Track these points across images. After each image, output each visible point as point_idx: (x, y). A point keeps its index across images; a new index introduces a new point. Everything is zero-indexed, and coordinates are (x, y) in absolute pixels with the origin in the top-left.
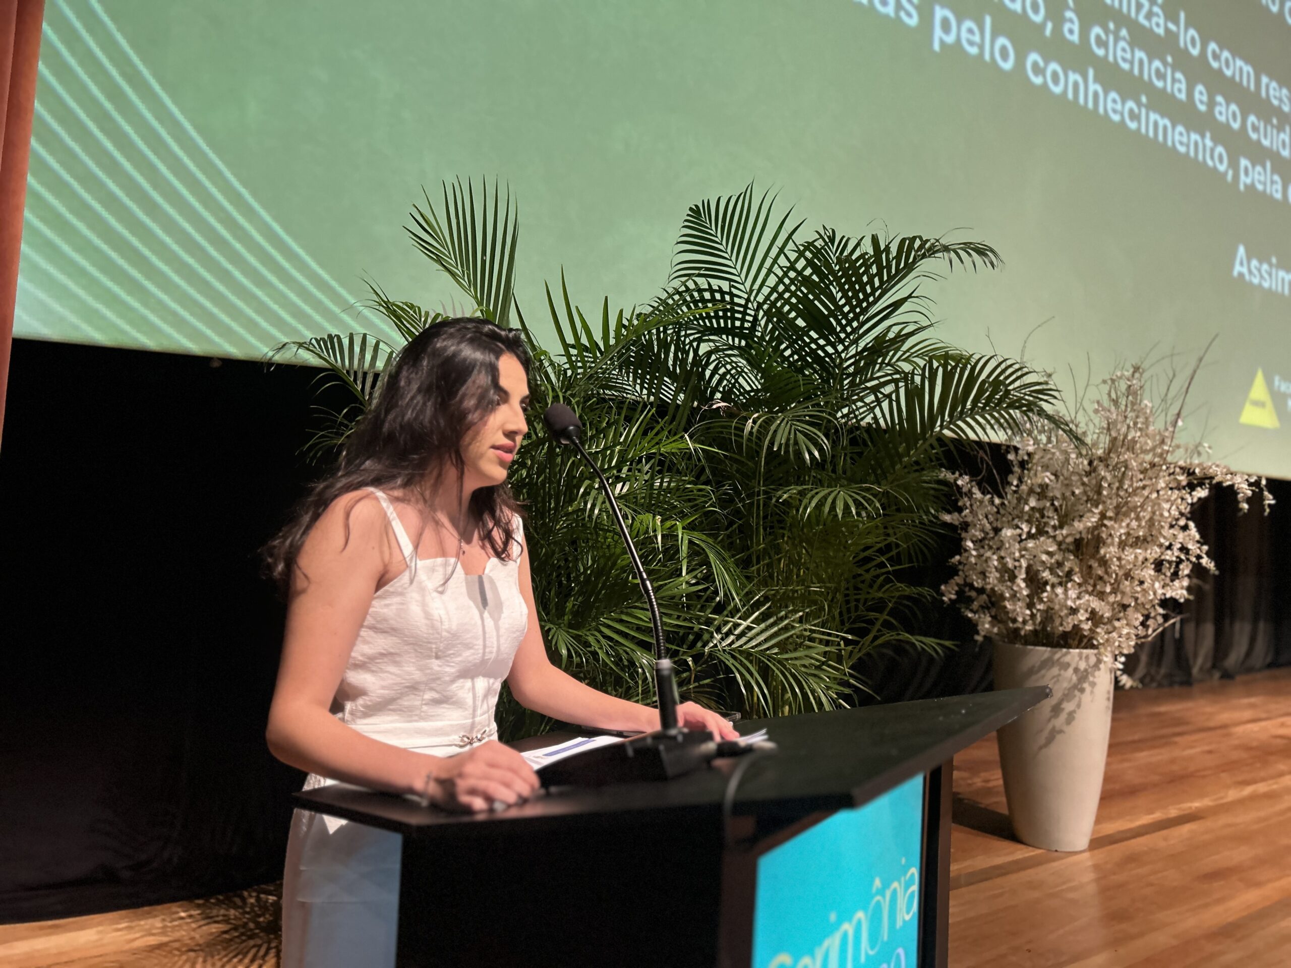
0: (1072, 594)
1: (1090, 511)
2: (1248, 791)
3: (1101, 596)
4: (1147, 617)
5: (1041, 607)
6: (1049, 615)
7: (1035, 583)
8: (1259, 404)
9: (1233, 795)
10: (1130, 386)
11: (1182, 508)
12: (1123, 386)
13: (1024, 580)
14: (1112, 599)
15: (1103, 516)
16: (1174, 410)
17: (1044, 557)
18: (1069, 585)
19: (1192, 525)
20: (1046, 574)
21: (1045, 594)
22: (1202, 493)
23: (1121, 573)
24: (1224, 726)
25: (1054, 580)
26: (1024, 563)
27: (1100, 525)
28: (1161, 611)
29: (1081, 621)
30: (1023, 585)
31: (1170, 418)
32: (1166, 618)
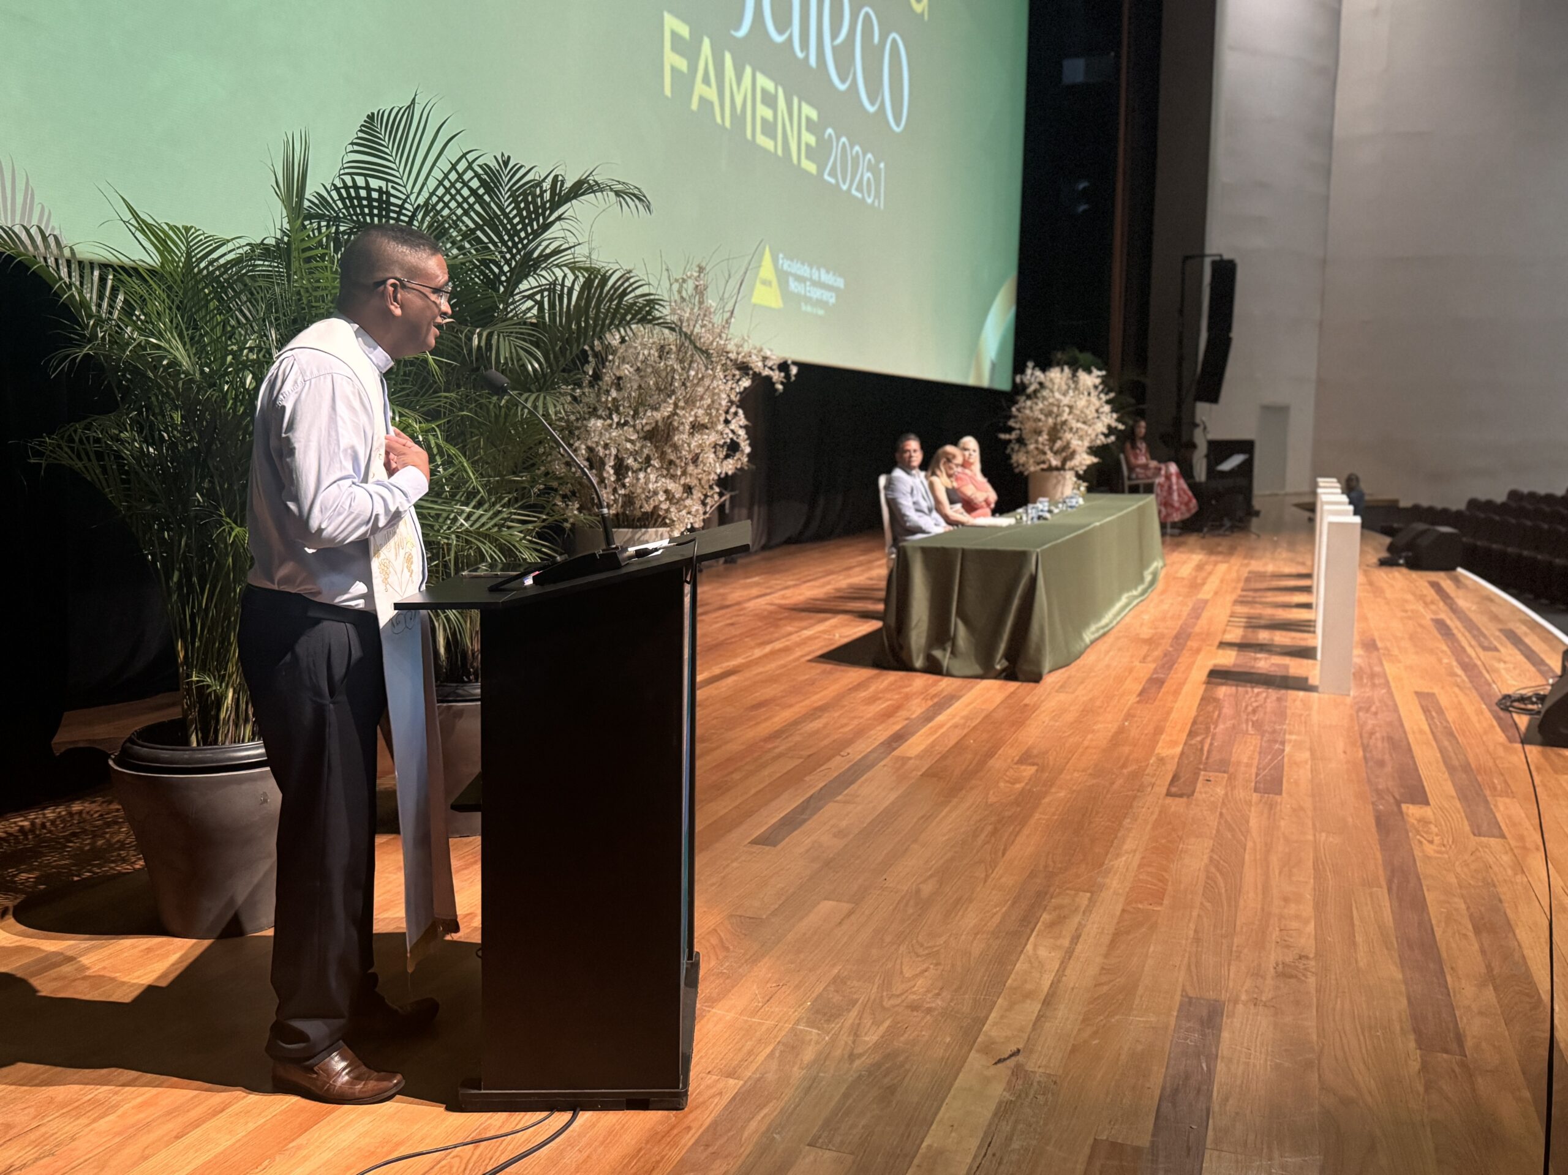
0: (653, 477)
1: (665, 401)
2: (768, 649)
3: (673, 477)
4: (706, 496)
5: (622, 492)
6: (629, 500)
7: (621, 469)
8: (766, 283)
9: (758, 653)
10: (697, 286)
11: (733, 397)
12: (690, 285)
13: (613, 467)
14: (682, 482)
15: (676, 405)
16: (729, 307)
17: (629, 445)
18: (649, 470)
19: (740, 412)
20: (630, 461)
21: (627, 480)
22: (746, 383)
23: (689, 457)
24: (738, 603)
25: (636, 466)
26: (614, 451)
27: (674, 414)
28: (717, 489)
29: (661, 502)
30: (612, 471)
31: (727, 315)
32: (721, 495)
